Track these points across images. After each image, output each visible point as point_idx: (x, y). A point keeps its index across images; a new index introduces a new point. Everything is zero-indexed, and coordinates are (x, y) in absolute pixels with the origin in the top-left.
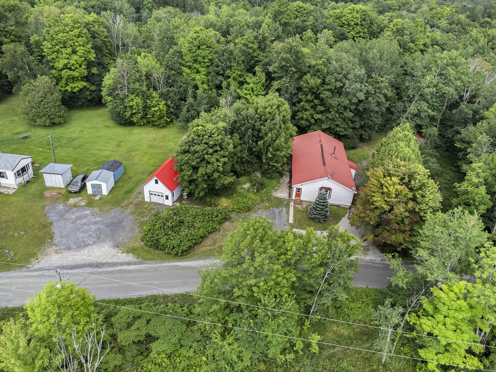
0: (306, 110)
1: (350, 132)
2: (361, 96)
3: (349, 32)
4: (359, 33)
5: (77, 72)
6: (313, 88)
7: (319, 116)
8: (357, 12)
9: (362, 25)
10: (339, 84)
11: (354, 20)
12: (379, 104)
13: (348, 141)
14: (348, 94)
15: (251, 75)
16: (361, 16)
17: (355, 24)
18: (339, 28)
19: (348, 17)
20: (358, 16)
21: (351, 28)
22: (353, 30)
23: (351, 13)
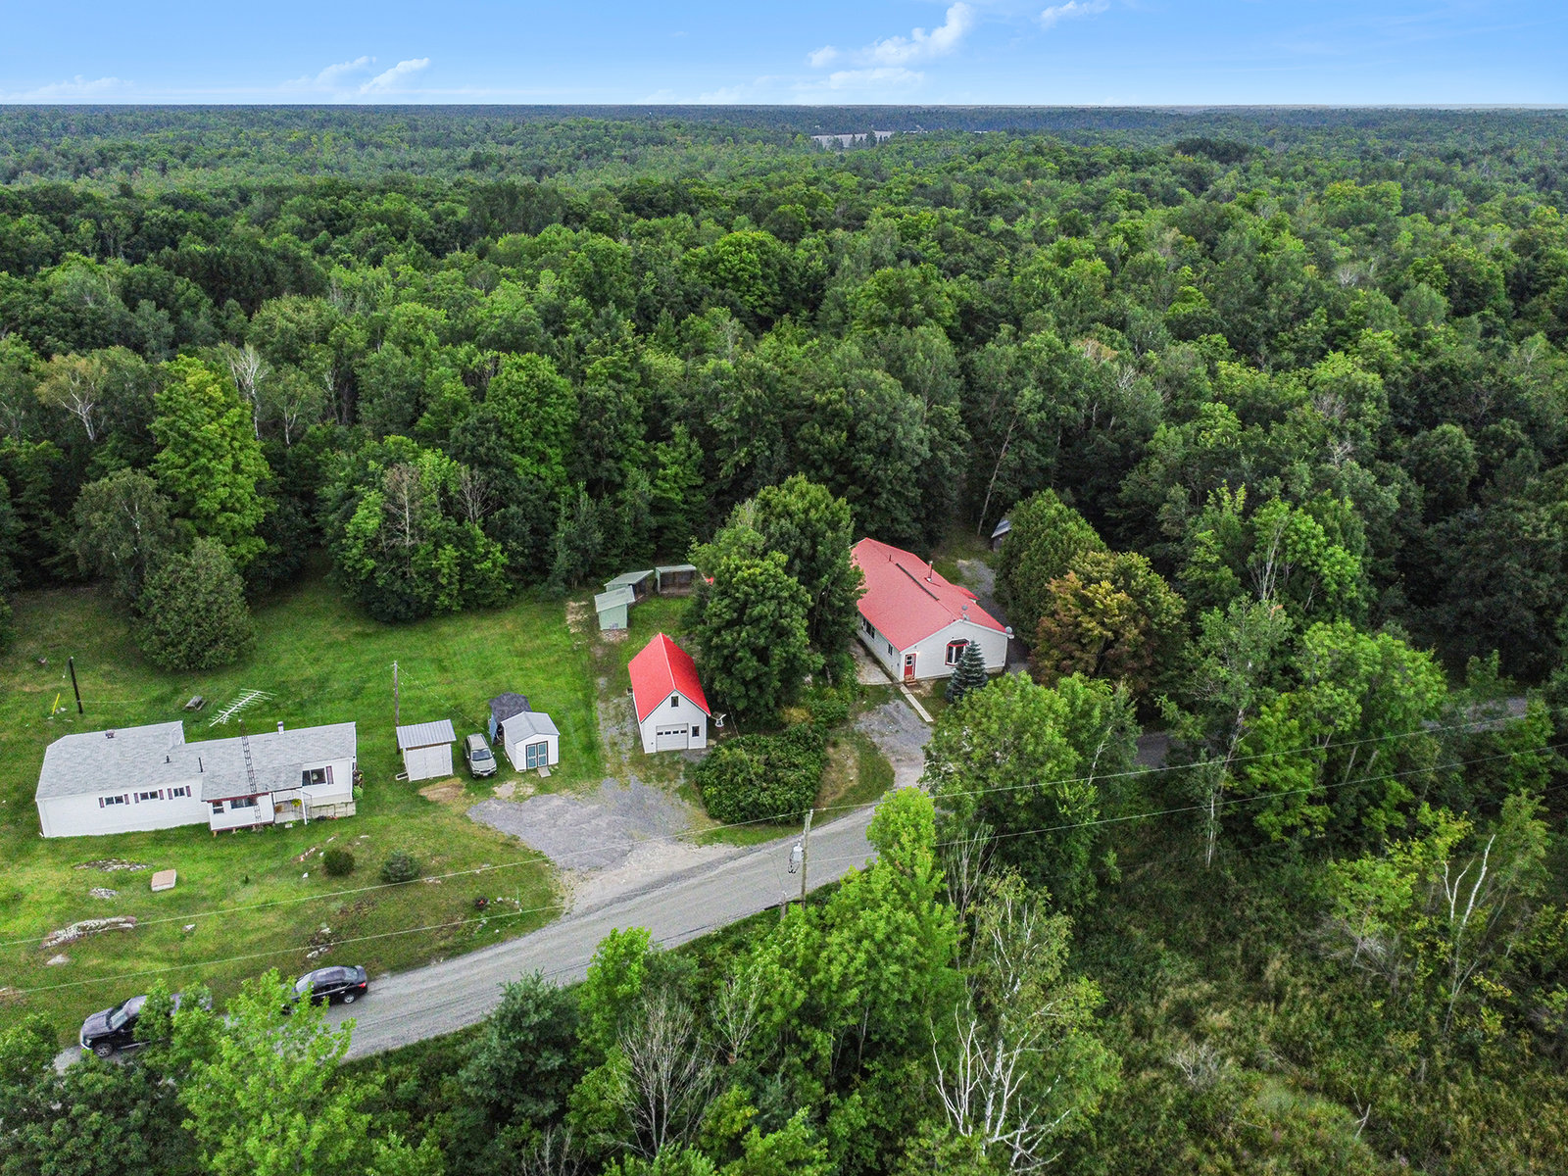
8: (749, 248)
9: (765, 277)
11: (747, 267)
15: (662, 445)
16: (758, 256)
17: (750, 277)
19: (730, 262)
20: (753, 256)
23: (736, 252)
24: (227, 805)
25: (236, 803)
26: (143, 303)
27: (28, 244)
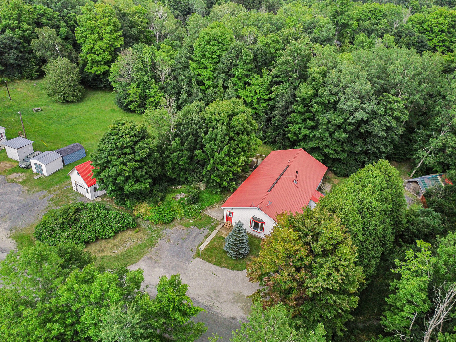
0: (296, 123)
2: (361, 116)
3: (431, 40)
4: (443, 41)
5: (101, 57)
6: (305, 99)
7: (307, 132)
8: (445, 18)
9: (449, 33)
10: (333, 98)
11: (440, 26)
14: (343, 111)
15: (257, 76)
16: (449, 22)
17: (439, 31)
18: (418, 34)
19: (432, 22)
20: (446, 22)
21: (434, 35)
22: (436, 37)
23: (437, 18)
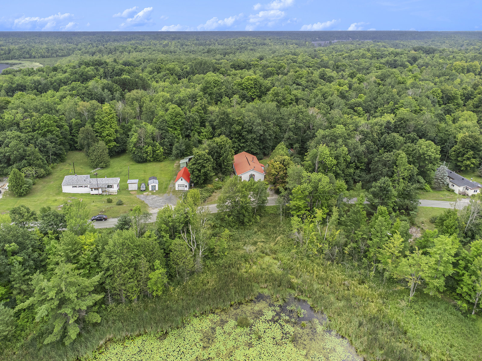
0: (235, 142)
1: (258, 151)
2: (261, 132)
4: (254, 93)
6: (238, 131)
7: (243, 145)
9: (255, 88)
10: (250, 128)
11: (250, 85)
12: (270, 135)
13: (258, 156)
14: (255, 132)
15: (203, 128)
16: (254, 82)
17: (251, 88)
18: (241, 91)
19: (246, 83)
20: (252, 82)
22: (250, 91)
24: (93, 189)
25: (95, 189)
26: (105, 90)
27: (88, 74)
